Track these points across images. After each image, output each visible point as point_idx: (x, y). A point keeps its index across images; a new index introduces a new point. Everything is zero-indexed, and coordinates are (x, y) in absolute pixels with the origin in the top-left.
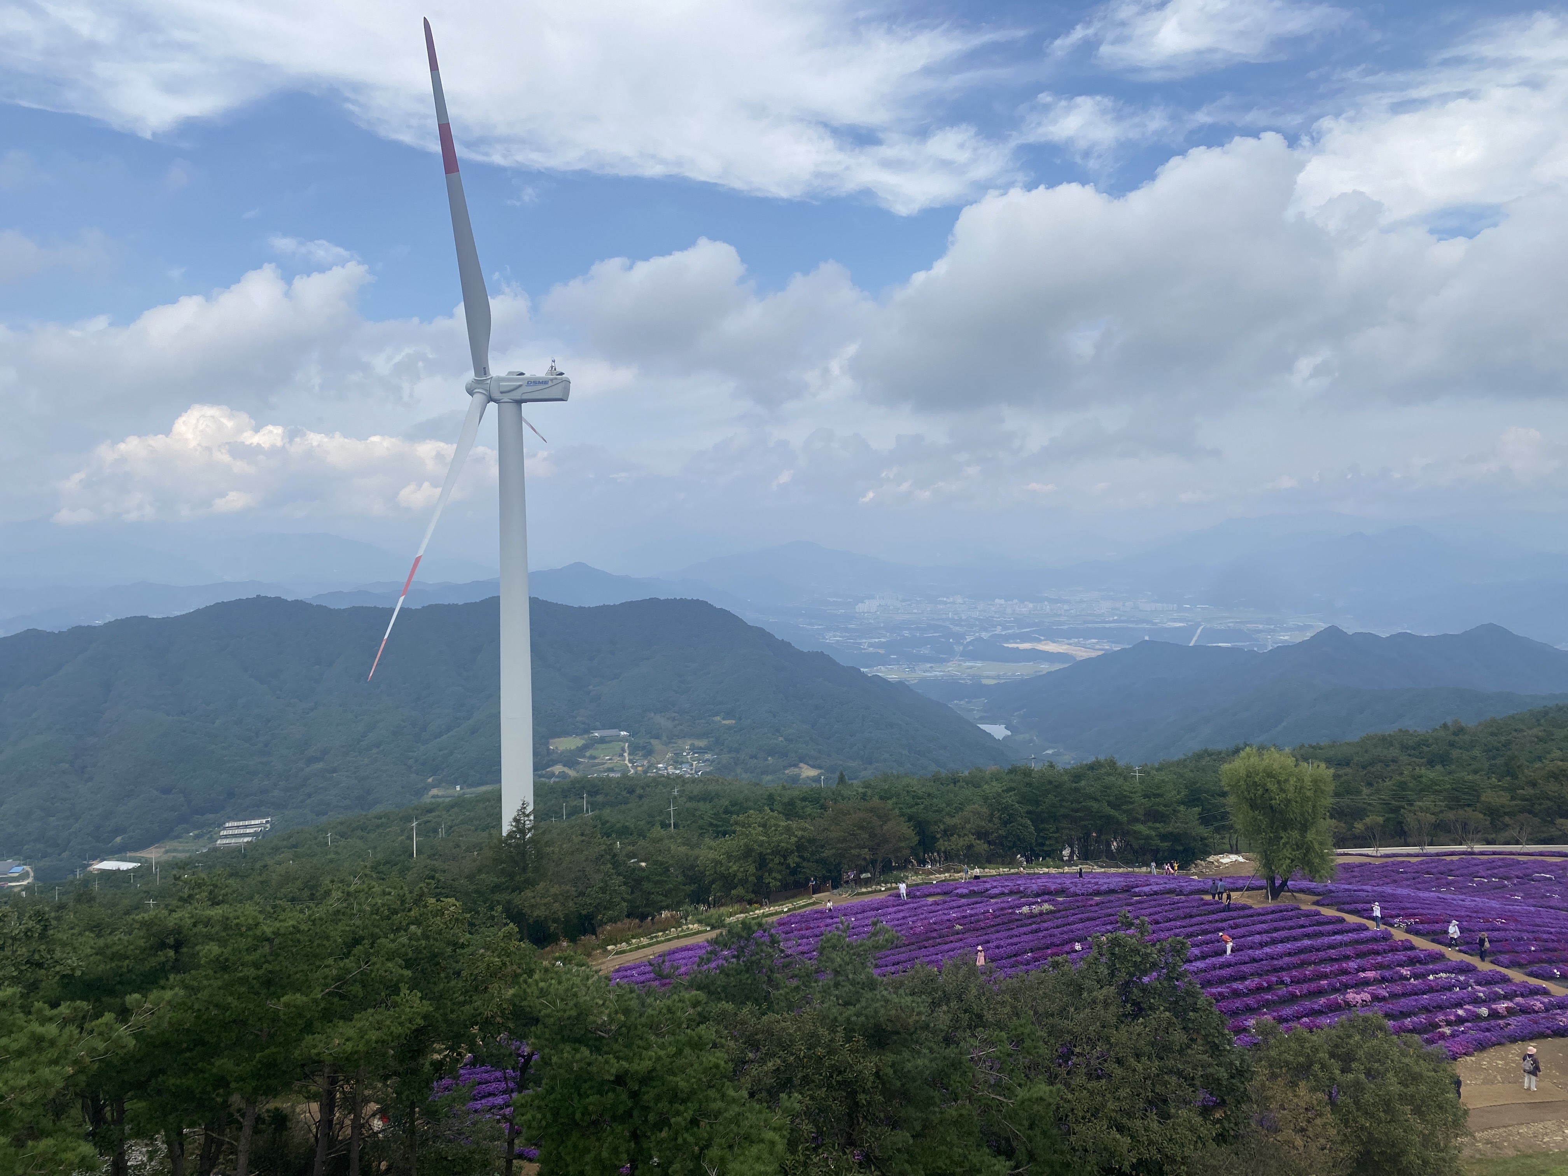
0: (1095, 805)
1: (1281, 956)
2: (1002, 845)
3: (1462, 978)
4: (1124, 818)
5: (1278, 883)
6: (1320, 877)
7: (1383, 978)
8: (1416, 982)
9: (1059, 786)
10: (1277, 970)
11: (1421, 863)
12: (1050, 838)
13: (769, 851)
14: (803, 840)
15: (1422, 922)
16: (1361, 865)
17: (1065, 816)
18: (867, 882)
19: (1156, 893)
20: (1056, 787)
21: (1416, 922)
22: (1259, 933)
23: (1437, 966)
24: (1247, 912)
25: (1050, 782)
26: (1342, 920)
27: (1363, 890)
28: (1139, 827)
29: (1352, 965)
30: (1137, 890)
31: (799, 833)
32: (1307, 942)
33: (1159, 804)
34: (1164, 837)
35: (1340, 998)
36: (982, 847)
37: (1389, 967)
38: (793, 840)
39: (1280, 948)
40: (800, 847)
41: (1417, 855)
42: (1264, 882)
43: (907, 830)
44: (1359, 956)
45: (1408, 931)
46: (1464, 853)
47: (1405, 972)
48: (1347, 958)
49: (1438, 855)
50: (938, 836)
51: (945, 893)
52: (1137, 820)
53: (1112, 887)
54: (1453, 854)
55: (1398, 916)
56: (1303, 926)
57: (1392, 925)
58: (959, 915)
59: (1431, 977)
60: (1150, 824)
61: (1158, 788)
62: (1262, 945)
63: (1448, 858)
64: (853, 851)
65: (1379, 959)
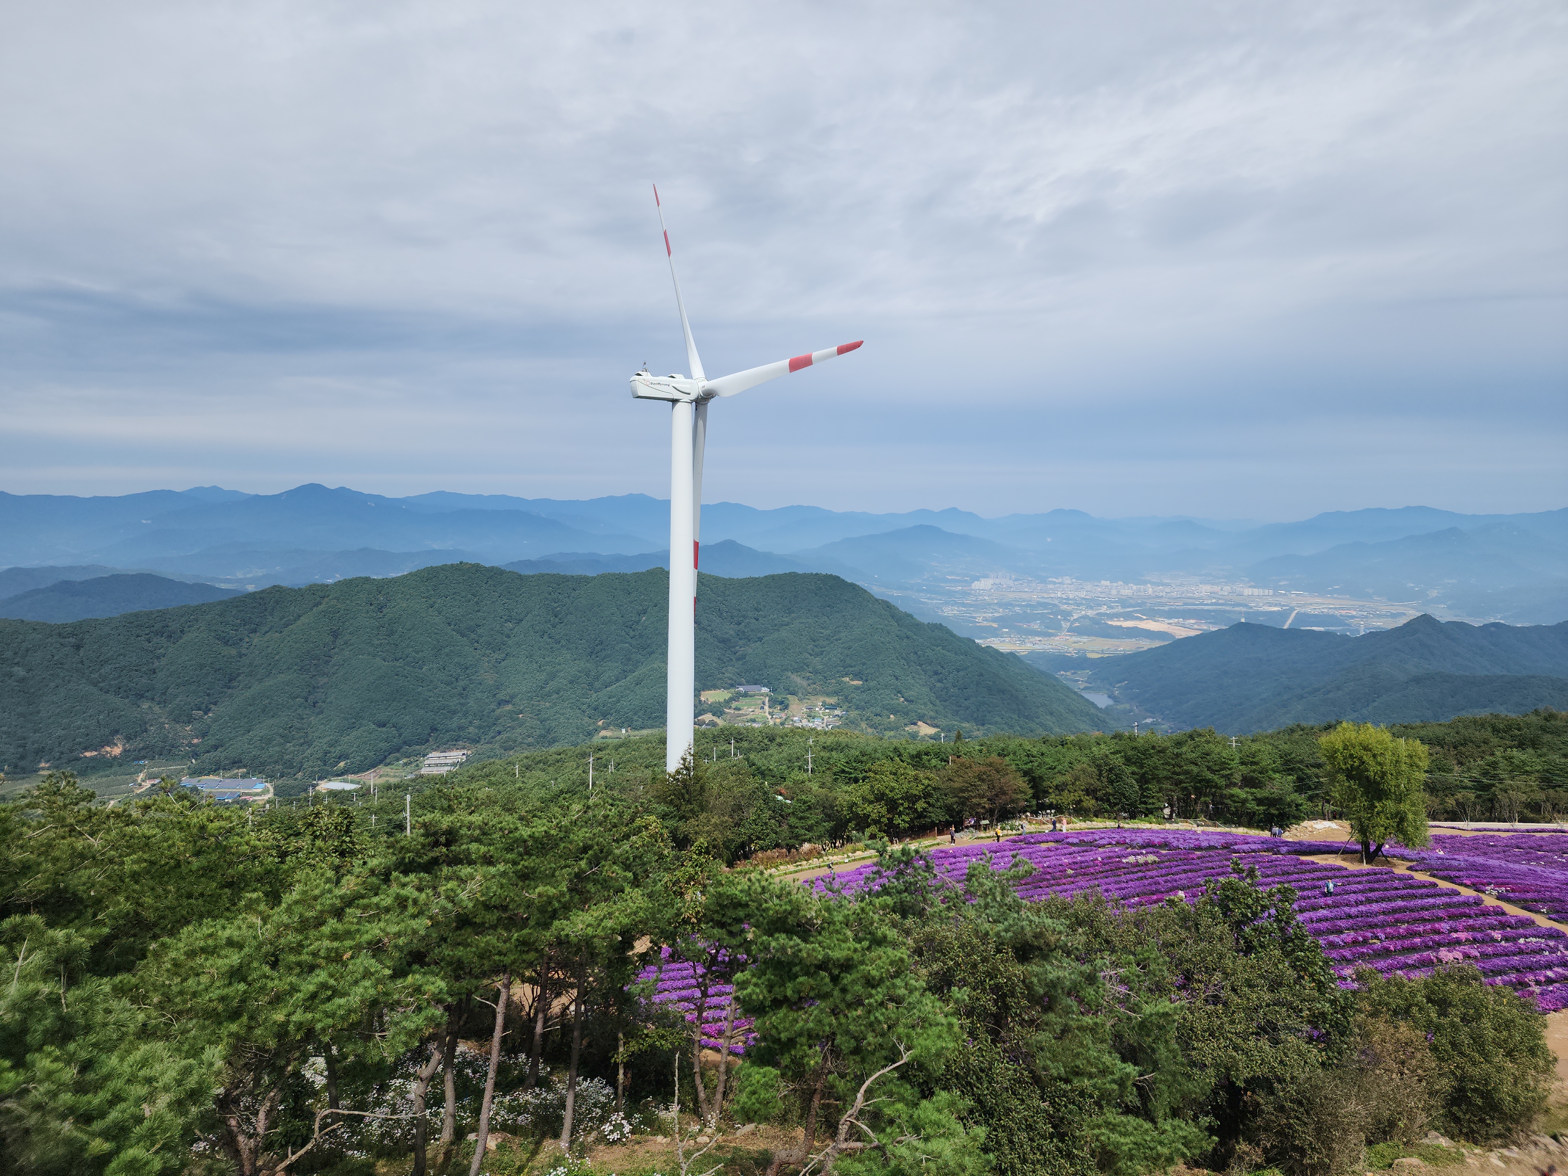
0: (1195, 769)
1: (1376, 914)
2: (1108, 800)
3: (1552, 943)
4: (1222, 782)
5: (1372, 848)
6: (1413, 844)
7: (1474, 939)
8: (1506, 945)
9: (1163, 751)
10: (1371, 926)
11: (1511, 838)
12: (1153, 797)
13: (899, 796)
14: (929, 788)
15: (1513, 891)
16: (1452, 837)
17: (1167, 778)
18: (986, 828)
19: (1254, 851)
20: (1159, 752)
21: (1507, 891)
22: (1355, 892)
23: (1529, 931)
24: (1344, 873)
25: (1153, 748)
26: (1435, 885)
27: (1455, 859)
28: (1236, 791)
29: (1445, 926)
30: (1236, 847)
31: (926, 782)
32: (1400, 903)
33: (1254, 771)
34: (1260, 802)
35: (1432, 955)
36: (1089, 803)
37: (1480, 929)
38: (921, 787)
39: (1375, 907)
40: (927, 795)
41: (1508, 831)
42: (1359, 847)
43: (1022, 783)
44: (1451, 917)
45: (1499, 898)
46: (1555, 831)
47: (1497, 935)
48: (1440, 919)
49: (1528, 831)
50: (1050, 791)
51: (1057, 841)
52: (1235, 785)
53: (1212, 844)
54: (1543, 831)
55: (1489, 884)
56: (1396, 889)
57: (1484, 892)
58: (1070, 861)
59: (1522, 941)
60: (1247, 789)
61: (1254, 756)
62: (1358, 903)
63: (1538, 835)
64: (974, 800)
65: (1471, 922)
